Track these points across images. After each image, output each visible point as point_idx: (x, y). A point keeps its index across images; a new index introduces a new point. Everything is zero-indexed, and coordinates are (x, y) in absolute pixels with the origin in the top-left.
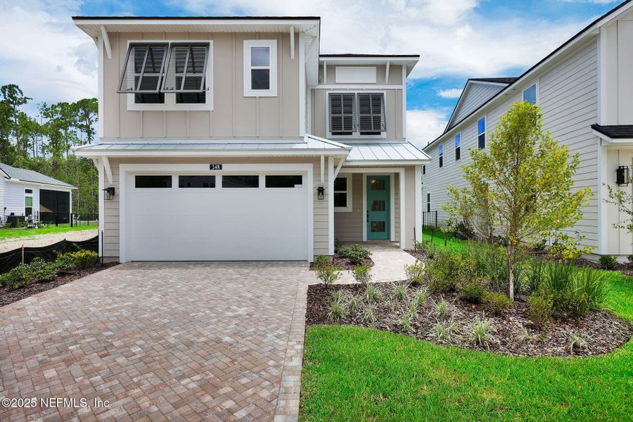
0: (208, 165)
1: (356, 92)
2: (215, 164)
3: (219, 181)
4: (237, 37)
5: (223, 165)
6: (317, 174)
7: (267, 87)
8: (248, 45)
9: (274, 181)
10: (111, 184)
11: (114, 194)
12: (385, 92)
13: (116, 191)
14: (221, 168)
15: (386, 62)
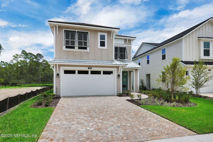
0: (88, 68)
1: (119, 46)
2: (90, 67)
3: (90, 72)
4: (96, 31)
5: (92, 68)
6: (118, 71)
7: (104, 46)
8: (99, 34)
9: (105, 73)
10: (58, 73)
11: (58, 76)
12: (126, 47)
13: (59, 75)
14: (91, 69)
15: (127, 38)
